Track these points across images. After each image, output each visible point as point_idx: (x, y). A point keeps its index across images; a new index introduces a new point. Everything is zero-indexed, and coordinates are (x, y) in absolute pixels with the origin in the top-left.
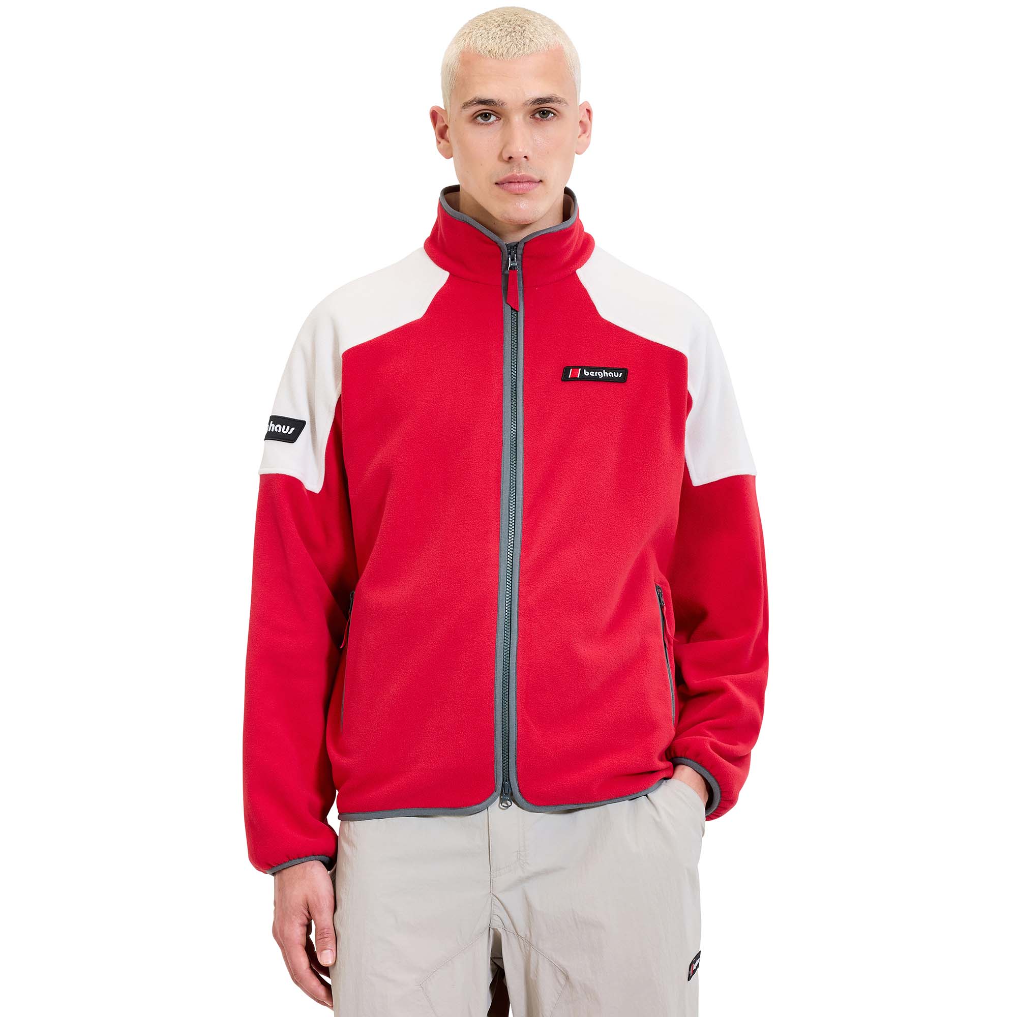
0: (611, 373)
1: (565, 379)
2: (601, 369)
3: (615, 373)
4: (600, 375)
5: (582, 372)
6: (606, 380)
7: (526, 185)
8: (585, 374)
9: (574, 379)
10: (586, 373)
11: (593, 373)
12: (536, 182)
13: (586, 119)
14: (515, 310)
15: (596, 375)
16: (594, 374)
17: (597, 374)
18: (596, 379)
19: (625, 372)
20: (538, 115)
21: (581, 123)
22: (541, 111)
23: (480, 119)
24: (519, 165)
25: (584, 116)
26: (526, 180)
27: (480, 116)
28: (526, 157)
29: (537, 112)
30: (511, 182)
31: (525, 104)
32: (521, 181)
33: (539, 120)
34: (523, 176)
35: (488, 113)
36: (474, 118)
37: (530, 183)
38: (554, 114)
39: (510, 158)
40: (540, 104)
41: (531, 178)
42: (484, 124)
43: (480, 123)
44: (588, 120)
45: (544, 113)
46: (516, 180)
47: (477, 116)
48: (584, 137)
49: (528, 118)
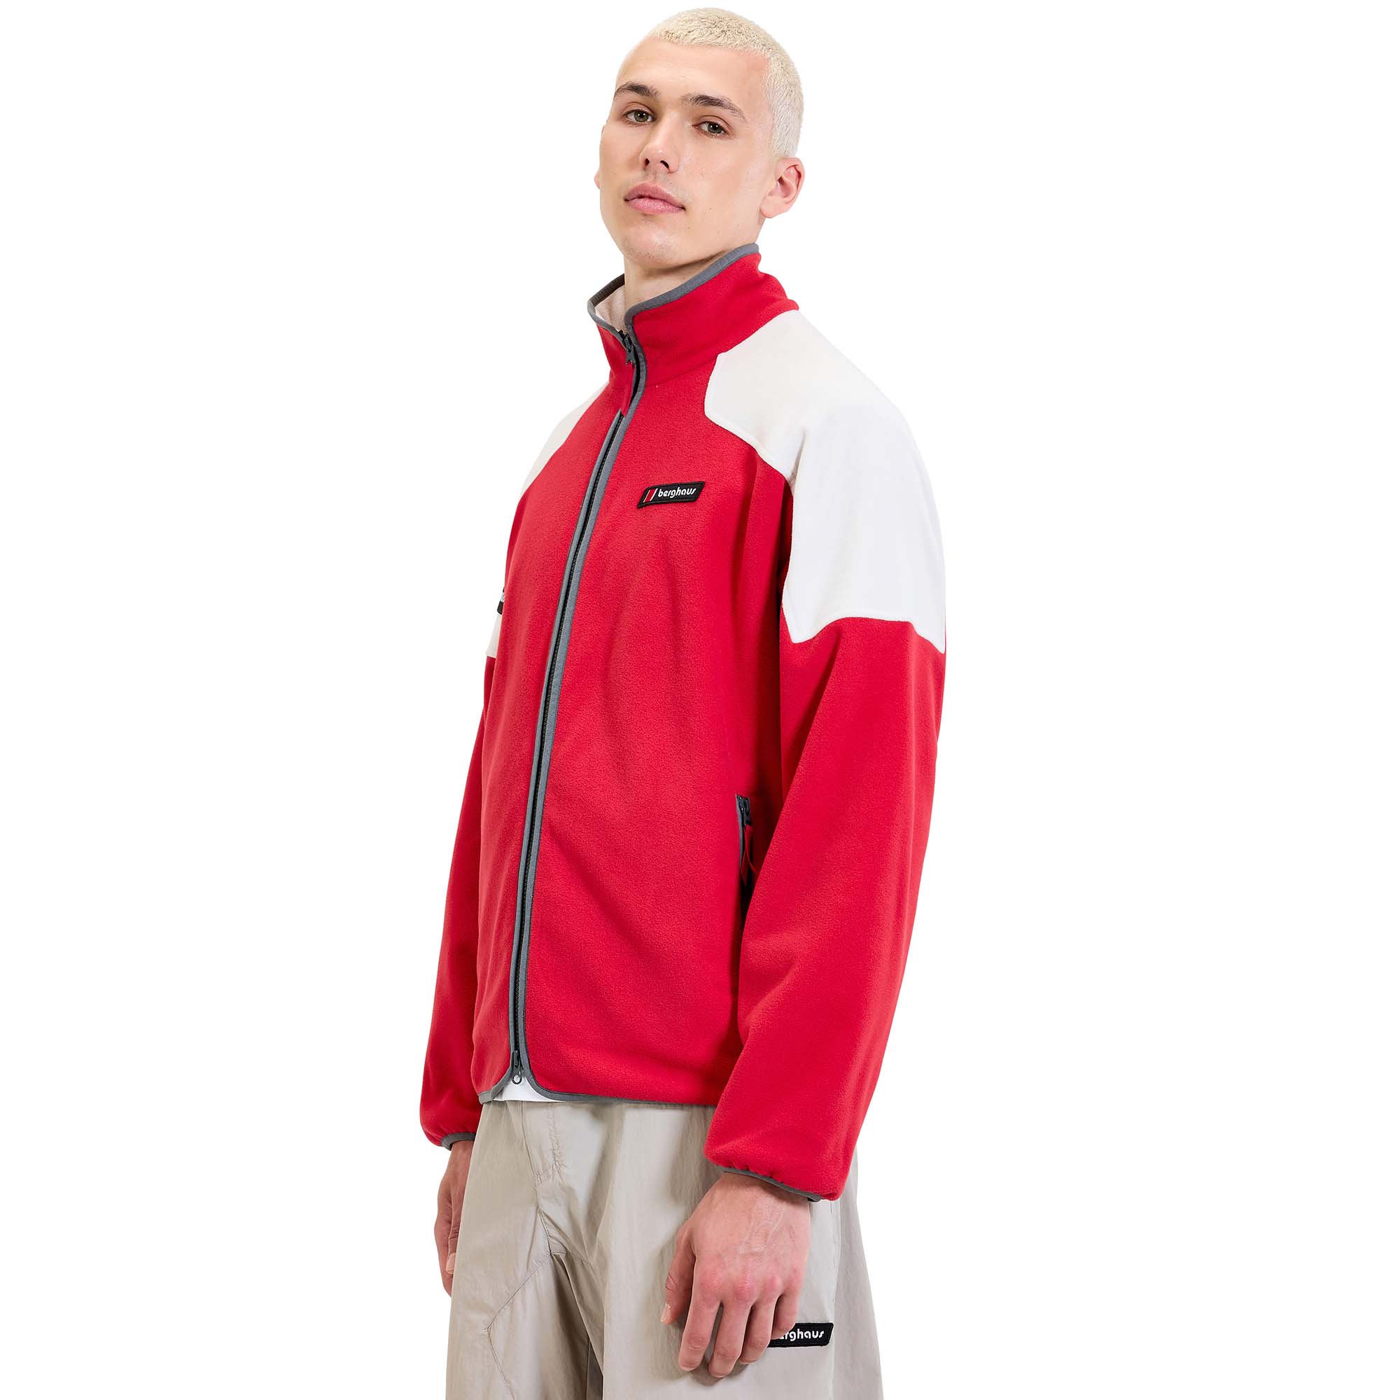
0: (685, 490)
1: (640, 505)
2: (676, 486)
3: (688, 490)
4: (673, 495)
5: (657, 493)
6: (677, 500)
7: (660, 206)
8: (659, 495)
9: (647, 504)
12: (674, 205)
13: (791, 181)
14: (621, 416)
16: (668, 493)
18: (667, 500)
19: (701, 487)
20: (705, 127)
21: (781, 180)
22: (710, 123)
23: (632, 117)
24: (655, 173)
25: (788, 175)
26: (661, 197)
27: (633, 113)
28: (667, 165)
29: (704, 123)
30: (641, 197)
31: (684, 99)
32: (653, 196)
33: (705, 133)
34: (657, 190)
35: (645, 112)
36: (624, 115)
37: (666, 203)
38: (725, 132)
39: (647, 162)
40: (705, 105)
41: (668, 196)
42: (635, 124)
43: (631, 123)
44: (794, 186)
45: (715, 128)
46: (647, 194)
47: (629, 113)
48: (778, 199)
49: (689, 124)
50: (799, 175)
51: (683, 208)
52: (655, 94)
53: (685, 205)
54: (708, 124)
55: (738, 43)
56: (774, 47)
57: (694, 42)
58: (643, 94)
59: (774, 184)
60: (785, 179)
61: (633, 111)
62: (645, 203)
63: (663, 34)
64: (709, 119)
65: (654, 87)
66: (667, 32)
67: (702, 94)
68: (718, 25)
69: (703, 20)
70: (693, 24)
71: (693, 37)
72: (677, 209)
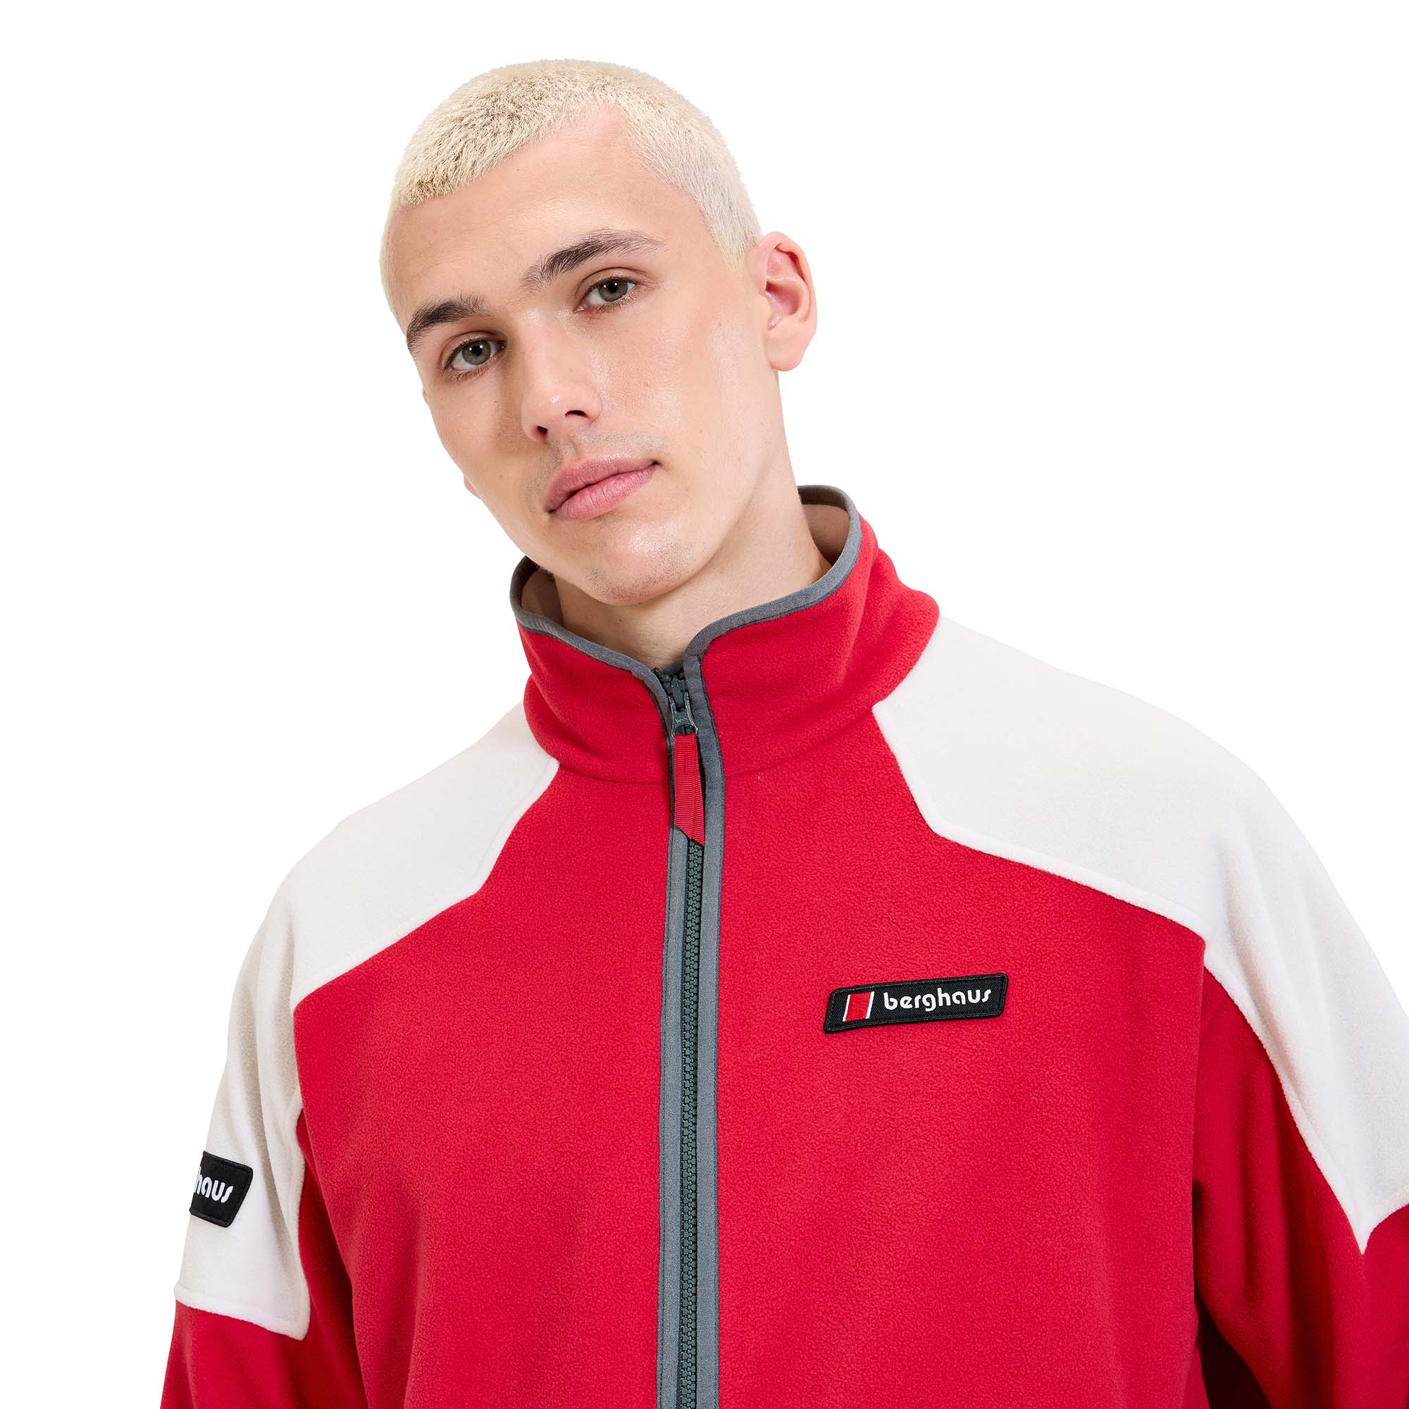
0: (959, 993)
1: (833, 1026)
2: (928, 987)
3: (970, 993)
4: (927, 1004)
5: (879, 1001)
6: (946, 1014)
7: (614, 487)
8: (887, 1006)
9: (857, 1025)
10: (890, 1003)
11: (909, 999)
12: (637, 470)
13: (787, 277)
14: (696, 843)
15: (917, 1006)
16: (912, 1003)
17: (921, 1001)
18: (917, 1017)
19: (999, 984)
20: (596, 299)
21: (771, 288)
22: (599, 286)
23: (462, 364)
24: (571, 441)
25: (774, 269)
26: (607, 473)
27: (460, 356)
28: (580, 413)
29: (590, 291)
30: (572, 494)
31: (529, 281)
32: (592, 480)
33: (603, 308)
34: (591, 466)
35: (478, 342)
36: (446, 367)
37: (622, 476)
38: (636, 283)
39: (542, 431)
40: (572, 266)
41: (617, 463)
42: (475, 373)
43: (467, 375)
44: (796, 279)
45: (614, 288)
46: (580, 483)
47: (452, 358)
48: (788, 323)
49: (565, 314)
50: (794, 257)
51: (655, 463)
52: (475, 304)
53: (655, 456)
54: (597, 289)
55: (549, 117)
56: (608, 79)
57: (478, 169)
58: (455, 319)
59: (764, 304)
60: (777, 280)
61: (456, 352)
62: (587, 500)
63: (415, 190)
64: (590, 282)
65: (465, 296)
66: (420, 184)
67: (555, 252)
68: (496, 112)
69: (465, 121)
70: (454, 140)
71: (469, 164)
72: (645, 472)
